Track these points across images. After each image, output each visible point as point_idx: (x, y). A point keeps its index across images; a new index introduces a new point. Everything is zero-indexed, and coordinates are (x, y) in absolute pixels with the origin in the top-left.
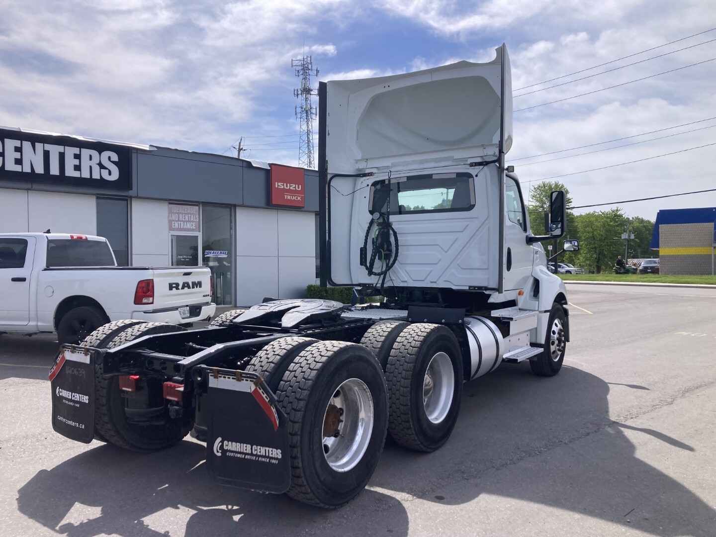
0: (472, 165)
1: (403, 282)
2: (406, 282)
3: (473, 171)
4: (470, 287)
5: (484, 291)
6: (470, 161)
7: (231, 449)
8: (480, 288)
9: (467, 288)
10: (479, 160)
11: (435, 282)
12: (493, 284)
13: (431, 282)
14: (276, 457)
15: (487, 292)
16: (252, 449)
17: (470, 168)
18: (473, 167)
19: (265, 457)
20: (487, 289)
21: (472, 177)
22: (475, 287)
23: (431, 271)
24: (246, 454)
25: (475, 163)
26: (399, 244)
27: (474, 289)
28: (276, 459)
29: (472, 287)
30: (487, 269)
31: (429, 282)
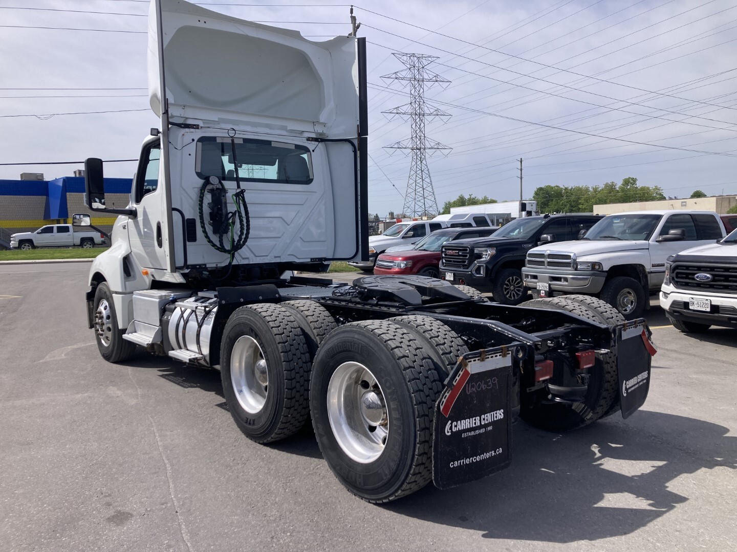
0: (308, 139)
1: (243, 259)
2: (248, 258)
3: (311, 146)
4: (311, 259)
5: (324, 262)
6: (307, 135)
8: (321, 259)
9: (309, 260)
10: (314, 136)
11: (280, 258)
12: (330, 255)
13: (275, 257)
15: (326, 263)
17: (307, 142)
18: (309, 142)
20: (326, 259)
21: (309, 151)
22: (316, 259)
23: (276, 245)
25: (312, 138)
27: (316, 261)
29: (313, 259)
30: (325, 241)
31: (273, 257)
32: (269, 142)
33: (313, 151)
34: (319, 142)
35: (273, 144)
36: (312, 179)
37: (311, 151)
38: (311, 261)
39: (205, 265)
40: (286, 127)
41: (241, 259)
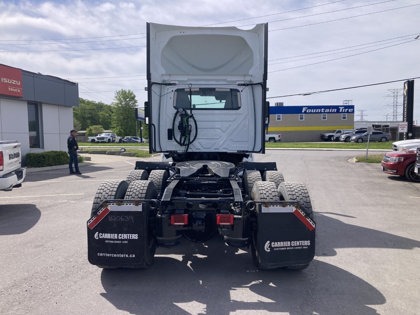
0: (239, 85)
1: (197, 149)
2: (199, 149)
3: (240, 88)
4: (238, 151)
5: (246, 153)
6: (237, 83)
7: (277, 246)
8: (244, 151)
9: (236, 152)
10: (243, 83)
11: (218, 149)
12: (251, 149)
13: (215, 149)
14: (307, 245)
15: (247, 154)
16: (291, 244)
17: (238, 86)
18: (240, 86)
19: (300, 246)
20: (247, 152)
21: (239, 91)
22: (241, 151)
23: (216, 143)
24: (286, 247)
25: (241, 84)
26: (198, 127)
27: (241, 152)
28: (307, 246)
29: (239, 151)
30: (247, 141)
31: (214, 149)
32: (214, 89)
33: (242, 91)
34: (246, 86)
35: (216, 90)
36: (240, 108)
37: (240, 91)
38: (238, 152)
39: (177, 151)
40: (227, 79)
41: (195, 149)
